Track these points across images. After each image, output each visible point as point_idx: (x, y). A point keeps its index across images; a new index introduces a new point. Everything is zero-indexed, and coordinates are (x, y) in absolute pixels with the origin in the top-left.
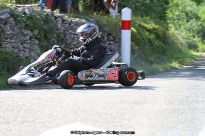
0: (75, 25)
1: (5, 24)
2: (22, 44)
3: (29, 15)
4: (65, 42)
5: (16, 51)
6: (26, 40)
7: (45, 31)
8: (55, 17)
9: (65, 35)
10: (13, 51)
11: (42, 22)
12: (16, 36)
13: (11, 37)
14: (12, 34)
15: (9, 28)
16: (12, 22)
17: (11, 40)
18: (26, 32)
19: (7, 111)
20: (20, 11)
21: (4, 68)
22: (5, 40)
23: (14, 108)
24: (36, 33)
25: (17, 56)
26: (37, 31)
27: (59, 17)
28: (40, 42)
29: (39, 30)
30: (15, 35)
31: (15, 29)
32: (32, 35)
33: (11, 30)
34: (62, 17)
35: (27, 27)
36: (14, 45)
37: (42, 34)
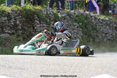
0: (102, 20)
1: (64, 19)
2: (73, 30)
3: (77, 15)
4: (96, 30)
6: (75, 28)
7: (85, 23)
8: (91, 16)
9: (96, 26)
11: (84, 19)
12: (70, 26)
13: (67, 26)
15: (66, 22)
16: (68, 18)
17: (67, 28)
18: (75, 24)
20: (72, 12)
23: (69, 65)
24: (81, 25)
26: (81, 23)
27: (93, 16)
28: (82, 29)
29: (82, 23)
31: (70, 22)
32: (78, 26)
33: (67, 23)
34: (94, 16)
35: (76, 21)
37: (84, 25)
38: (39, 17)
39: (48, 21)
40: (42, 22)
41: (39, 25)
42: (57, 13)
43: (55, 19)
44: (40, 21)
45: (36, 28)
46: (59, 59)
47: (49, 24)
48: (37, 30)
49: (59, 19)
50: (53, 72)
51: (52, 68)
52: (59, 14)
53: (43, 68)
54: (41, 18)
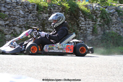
1: (112, 16)
5: (118, 32)
10: (117, 32)
13: (116, 24)
14: (116, 22)
15: (115, 18)
16: (116, 14)
17: (115, 25)
19: (113, 68)
20: (121, 8)
21: (111, 42)
22: (112, 25)
25: (119, 35)
30: (118, 22)
31: (118, 19)
33: (116, 20)
36: (117, 28)
38: (84, 14)
39: (95, 17)
40: (87, 19)
41: (84, 22)
42: (104, 9)
43: (101, 15)
44: (85, 18)
45: (80, 26)
46: (106, 60)
47: (95, 21)
48: (82, 28)
49: (106, 15)
50: (100, 75)
51: (98, 71)
52: (106, 9)
53: (89, 70)
54: (86, 14)
